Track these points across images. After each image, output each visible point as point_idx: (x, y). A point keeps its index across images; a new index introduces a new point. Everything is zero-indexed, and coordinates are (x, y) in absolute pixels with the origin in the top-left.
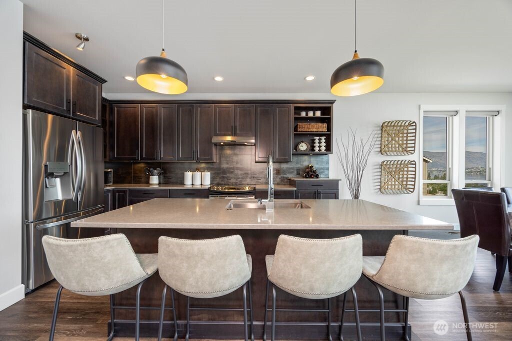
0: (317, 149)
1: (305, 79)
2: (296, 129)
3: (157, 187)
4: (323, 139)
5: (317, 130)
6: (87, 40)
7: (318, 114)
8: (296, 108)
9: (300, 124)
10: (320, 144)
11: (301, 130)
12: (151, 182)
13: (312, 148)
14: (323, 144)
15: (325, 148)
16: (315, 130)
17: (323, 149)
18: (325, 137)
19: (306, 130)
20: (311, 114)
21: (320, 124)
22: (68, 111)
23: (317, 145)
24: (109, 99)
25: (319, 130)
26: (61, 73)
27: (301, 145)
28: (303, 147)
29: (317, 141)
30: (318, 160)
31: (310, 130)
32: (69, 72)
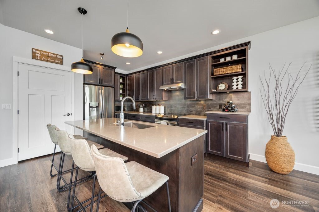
0: (235, 88)
1: (212, 33)
2: (212, 74)
3: (142, 114)
4: (240, 78)
5: (231, 72)
6: (103, 54)
7: (235, 57)
8: (214, 58)
9: (216, 69)
10: (237, 84)
11: (217, 74)
12: (140, 111)
13: (230, 87)
14: (240, 83)
15: (242, 86)
16: (229, 72)
17: (240, 87)
18: (242, 77)
19: (221, 73)
20: (228, 59)
21: (234, 66)
22: (100, 83)
23: (235, 84)
24: (126, 74)
25: (233, 71)
26: (97, 70)
27: (220, 85)
28: (222, 87)
29: (235, 81)
30: (239, 96)
31: (225, 73)
32: (100, 68)
